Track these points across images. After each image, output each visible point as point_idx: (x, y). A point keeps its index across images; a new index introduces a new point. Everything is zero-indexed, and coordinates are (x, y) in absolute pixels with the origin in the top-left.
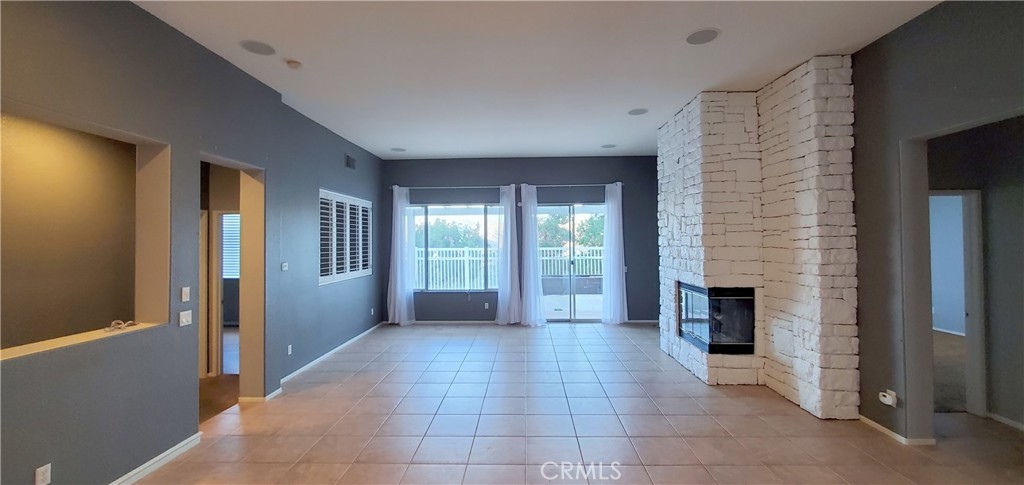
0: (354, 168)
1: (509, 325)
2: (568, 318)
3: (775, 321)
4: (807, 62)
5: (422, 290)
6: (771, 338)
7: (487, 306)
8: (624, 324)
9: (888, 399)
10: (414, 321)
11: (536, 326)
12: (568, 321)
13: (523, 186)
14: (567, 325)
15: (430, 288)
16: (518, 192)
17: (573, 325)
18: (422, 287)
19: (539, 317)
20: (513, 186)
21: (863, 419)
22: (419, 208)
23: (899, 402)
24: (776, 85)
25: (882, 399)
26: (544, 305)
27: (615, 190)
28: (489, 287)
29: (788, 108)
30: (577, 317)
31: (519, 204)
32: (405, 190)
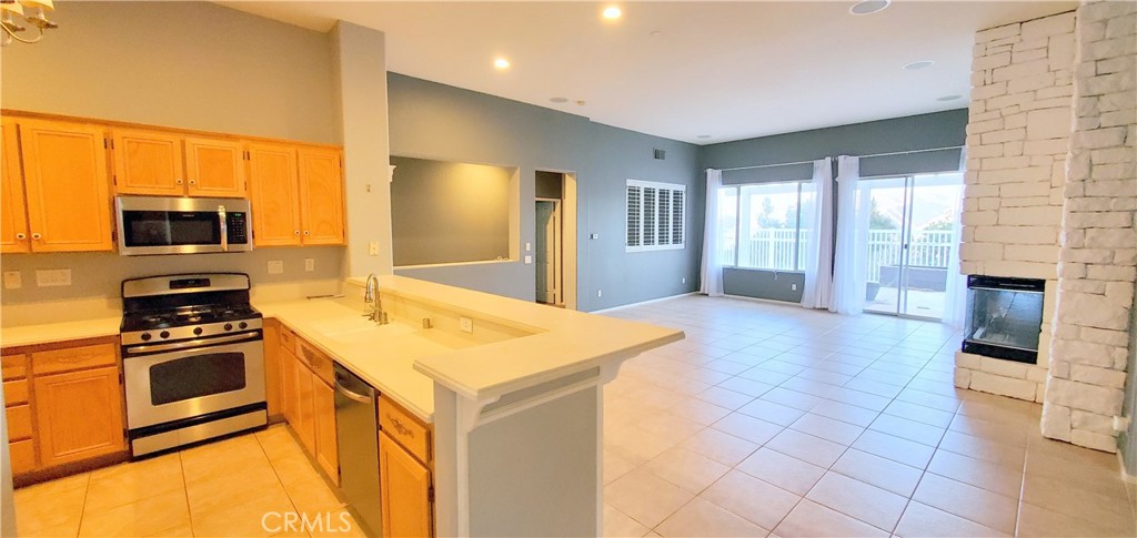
0: (663, 158)
2: (895, 311)
5: (731, 267)
7: (793, 287)
10: (722, 294)
11: (851, 315)
12: (896, 316)
13: (841, 158)
14: (894, 320)
15: (740, 265)
16: (835, 165)
17: (901, 321)
18: (732, 264)
19: (850, 306)
20: (828, 159)
21: (1119, 454)
22: (733, 189)
28: (799, 268)
30: (908, 313)
31: (836, 179)
32: (719, 172)
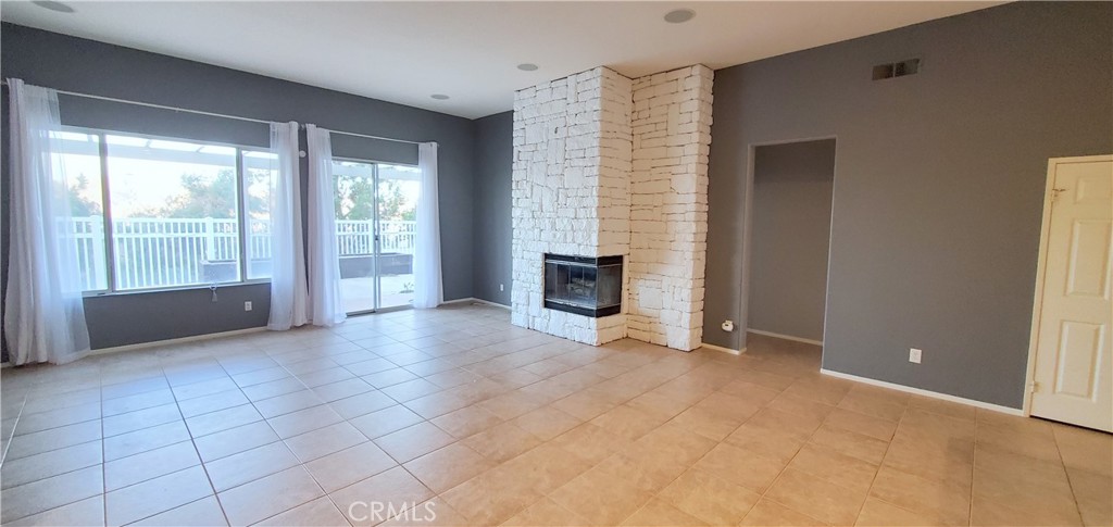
1: (295, 328)
2: (373, 307)
3: (641, 282)
4: (692, 66)
5: (103, 292)
6: (636, 297)
7: (248, 306)
8: (440, 306)
9: (728, 326)
10: (88, 351)
11: (335, 325)
12: (373, 312)
14: (372, 318)
15: (120, 287)
16: (303, 134)
17: (378, 317)
18: (102, 287)
19: (336, 312)
20: (295, 125)
21: (705, 345)
23: (735, 328)
24: (656, 79)
25: (725, 328)
26: (344, 294)
27: (430, 150)
28: (251, 277)
29: (670, 102)
30: (383, 306)
31: (303, 154)
